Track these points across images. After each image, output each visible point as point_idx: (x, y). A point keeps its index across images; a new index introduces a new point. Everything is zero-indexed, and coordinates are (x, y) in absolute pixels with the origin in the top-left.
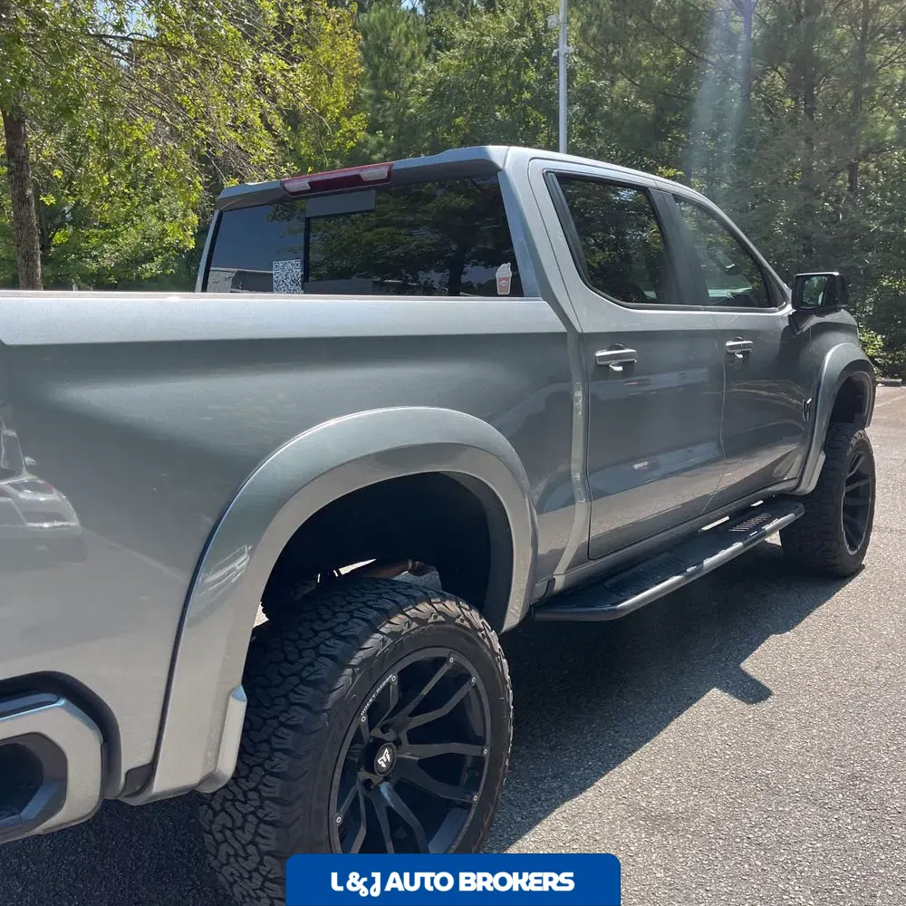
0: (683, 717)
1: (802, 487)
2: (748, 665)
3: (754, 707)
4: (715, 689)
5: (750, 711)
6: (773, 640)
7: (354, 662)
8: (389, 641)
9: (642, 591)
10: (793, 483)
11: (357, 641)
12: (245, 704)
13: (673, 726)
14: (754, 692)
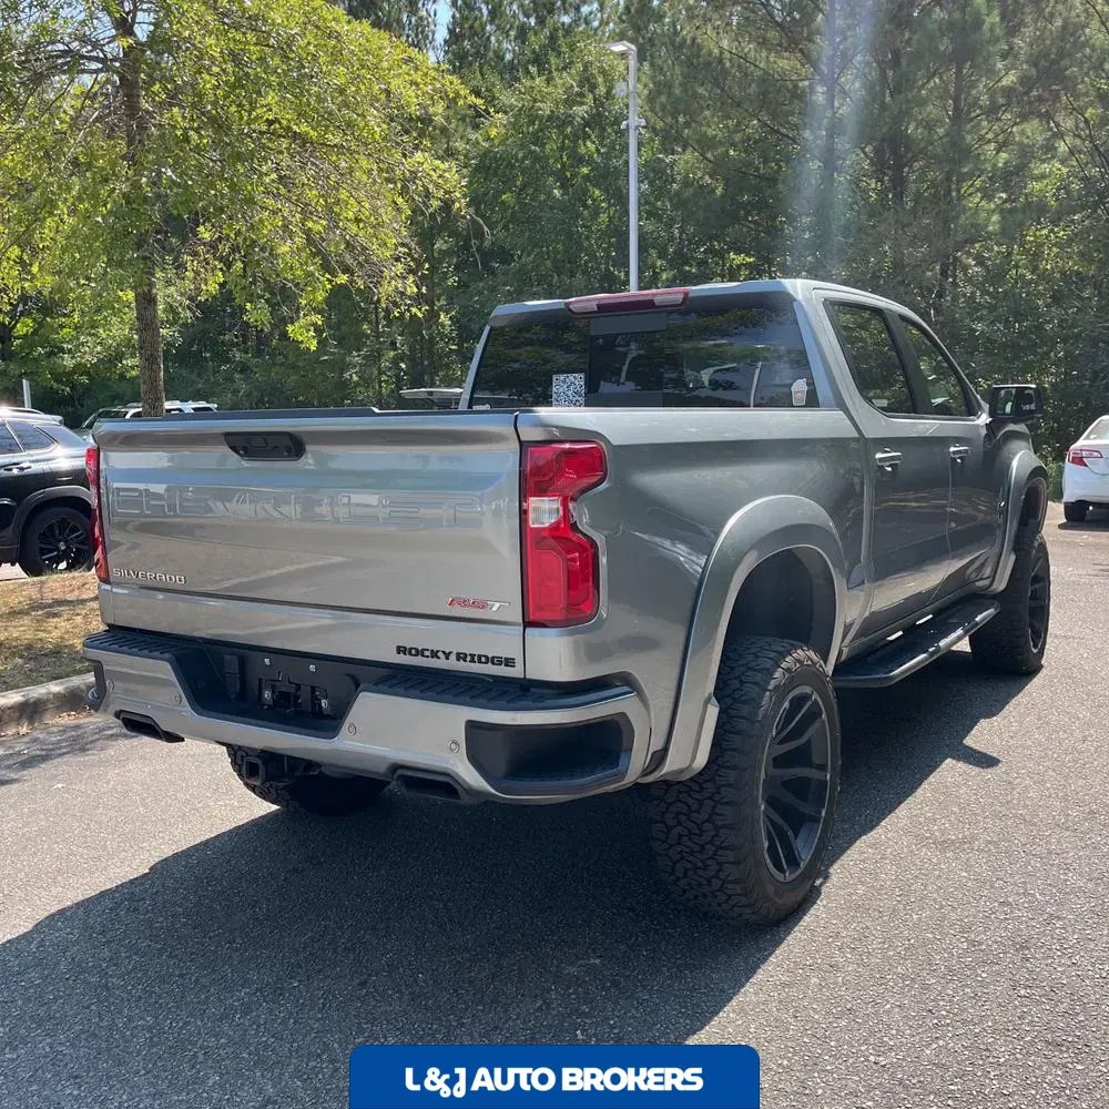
0: (931, 778)
1: (994, 586)
2: (968, 741)
3: (990, 770)
4: (948, 760)
5: (989, 774)
6: (983, 723)
7: (770, 687)
8: (787, 675)
9: (901, 665)
10: (987, 582)
11: (769, 673)
12: (718, 710)
13: (925, 785)
14: (986, 761)
